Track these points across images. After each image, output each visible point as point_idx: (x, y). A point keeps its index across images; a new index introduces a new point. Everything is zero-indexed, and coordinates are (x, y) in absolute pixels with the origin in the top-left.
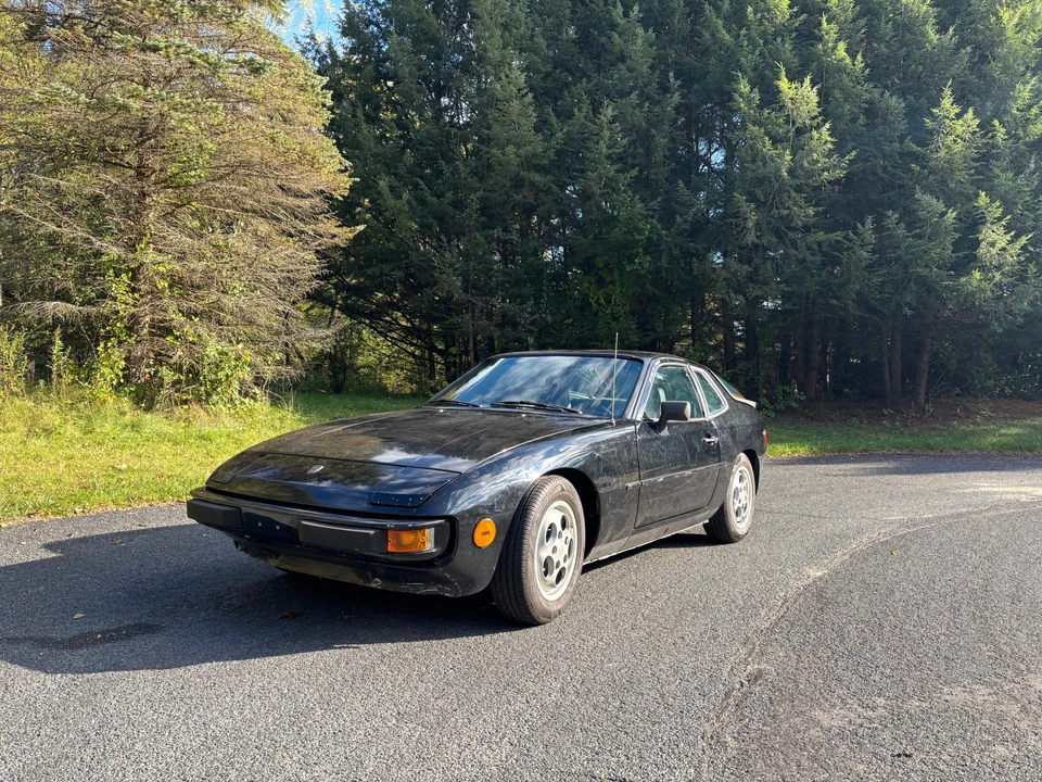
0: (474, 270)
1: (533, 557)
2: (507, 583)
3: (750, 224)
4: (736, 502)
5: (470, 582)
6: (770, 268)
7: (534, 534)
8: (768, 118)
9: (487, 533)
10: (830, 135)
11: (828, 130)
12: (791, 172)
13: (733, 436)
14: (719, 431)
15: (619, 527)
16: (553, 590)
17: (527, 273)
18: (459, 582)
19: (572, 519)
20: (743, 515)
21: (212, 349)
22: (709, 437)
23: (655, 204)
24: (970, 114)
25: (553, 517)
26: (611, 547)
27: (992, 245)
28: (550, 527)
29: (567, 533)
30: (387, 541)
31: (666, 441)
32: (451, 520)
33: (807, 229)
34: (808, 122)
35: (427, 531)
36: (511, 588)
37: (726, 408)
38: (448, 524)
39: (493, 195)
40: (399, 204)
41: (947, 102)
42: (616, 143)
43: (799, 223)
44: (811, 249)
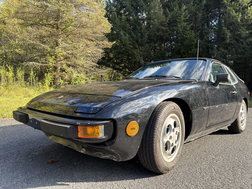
0: (146, 55)
1: (159, 142)
2: (146, 154)
3: (228, 37)
4: (241, 118)
5: (126, 154)
6: (234, 50)
7: (160, 130)
8: (234, 5)
9: (134, 129)
12: (241, 20)
13: (241, 92)
14: (236, 90)
15: (200, 127)
16: (170, 157)
17: (161, 55)
18: (120, 154)
19: (179, 123)
20: (243, 123)
21: (75, 75)
22: (233, 91)
23: (198, 33)
25: (170, 121)
26: (196, 136)
28: (168, 126)
29: (177, 130)
30: (78, 132)
31: (219, 91)
32: (113, 121)
33: (246, 38)
34: (246, 5)
35: (100, 127)
36: (148, 157)
37: (237, 82)
38: (112, 123)
39: (151, 34)
40: (125, 37)
42: (186, 16)
43: (243, 36)
44: (247, 44)
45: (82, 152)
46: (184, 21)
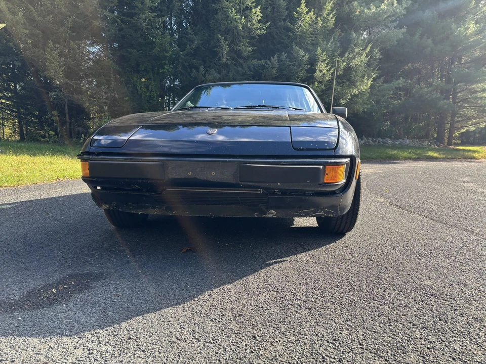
3: (225, 52)
10: (260, 12)
12: (243, 28)
18: (341, 206)
24: (312, 13)
27: (321, 71)
30: (325, 174)
33: (248, 58)
34: (250, 4)
41: (303, 5)
43: (245, 54)
44: (249, 68)
45: (270, 216)
46: (151, 8)
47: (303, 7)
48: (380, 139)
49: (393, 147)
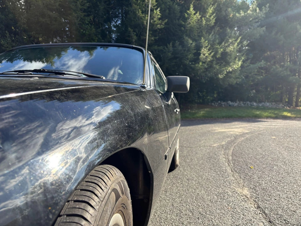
3: (134, 40)
10: (160, 12)
11: (159, 11)
23: (99, 30)
24: (198, 14)
27: (204, 55)
33: (152, 45)
34: (152, 7)
41: (192, 9)
42: (84, 5)
46: (81, 10)
47: (192, 10)
48: (249, 103)
49: (258, 108)
